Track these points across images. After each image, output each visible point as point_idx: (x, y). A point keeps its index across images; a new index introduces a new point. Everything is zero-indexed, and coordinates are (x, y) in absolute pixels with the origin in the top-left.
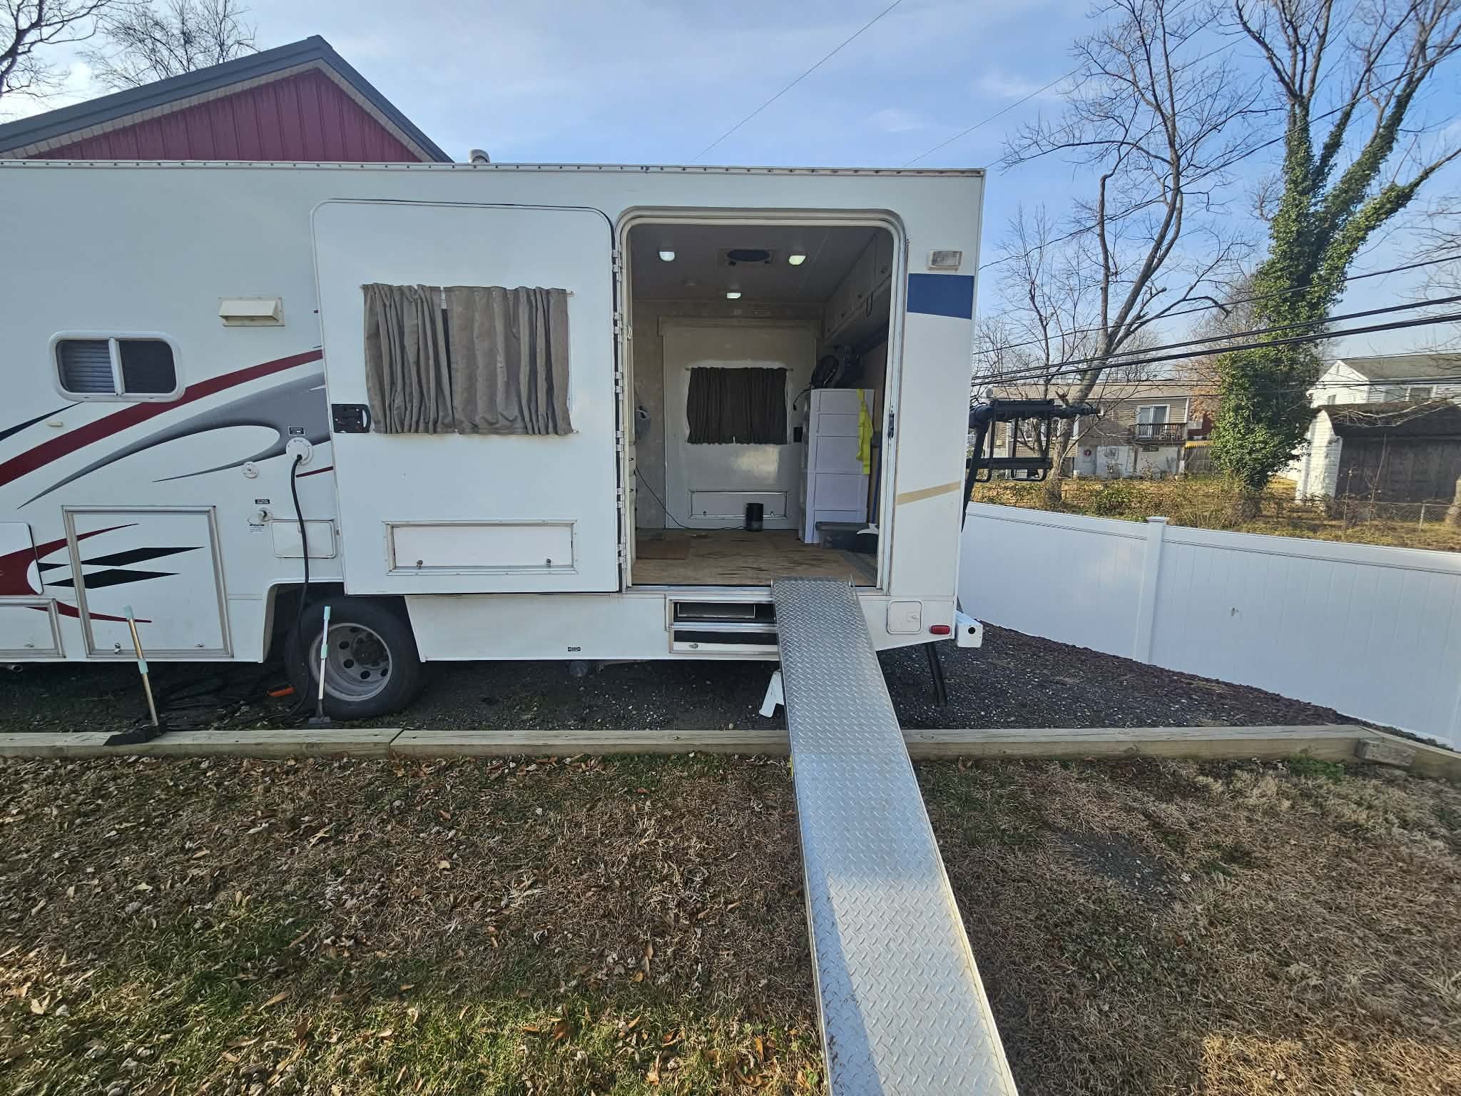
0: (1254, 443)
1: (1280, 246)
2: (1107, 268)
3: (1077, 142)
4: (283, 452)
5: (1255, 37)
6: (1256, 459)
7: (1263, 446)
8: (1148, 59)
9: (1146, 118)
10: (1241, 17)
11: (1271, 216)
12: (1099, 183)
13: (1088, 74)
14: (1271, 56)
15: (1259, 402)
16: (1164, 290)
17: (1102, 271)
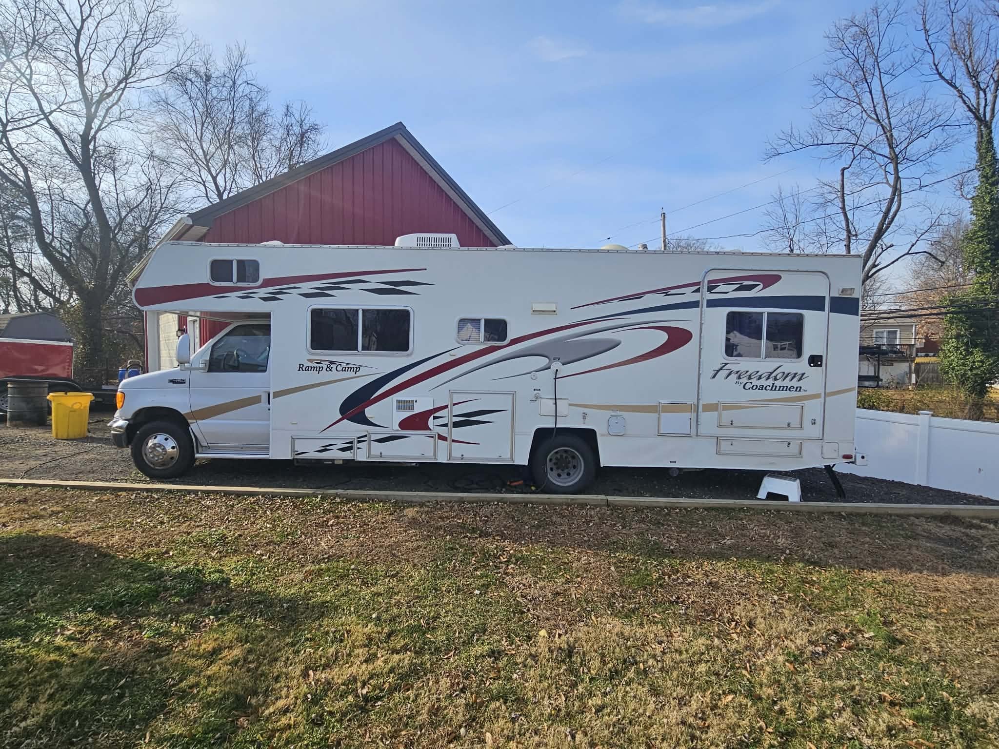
0: (974, 362)
1: (979, 220)
2: (849, 231)
3: (820, 143)
4: (549, 368)
5: (948, 83)
6: (976, 374)
7: (981, 364)
8: (870, 92)
9: (871, 131)
10: (937, 70)
11: (969, 196)
12: (840, 173)
13: (825, 97)
14: (961, 95)
15: (974, 332)
16: (892, 246)
17: (845, 233)
